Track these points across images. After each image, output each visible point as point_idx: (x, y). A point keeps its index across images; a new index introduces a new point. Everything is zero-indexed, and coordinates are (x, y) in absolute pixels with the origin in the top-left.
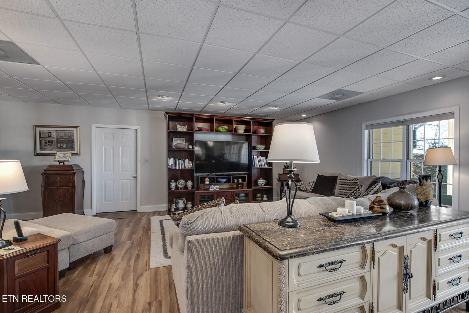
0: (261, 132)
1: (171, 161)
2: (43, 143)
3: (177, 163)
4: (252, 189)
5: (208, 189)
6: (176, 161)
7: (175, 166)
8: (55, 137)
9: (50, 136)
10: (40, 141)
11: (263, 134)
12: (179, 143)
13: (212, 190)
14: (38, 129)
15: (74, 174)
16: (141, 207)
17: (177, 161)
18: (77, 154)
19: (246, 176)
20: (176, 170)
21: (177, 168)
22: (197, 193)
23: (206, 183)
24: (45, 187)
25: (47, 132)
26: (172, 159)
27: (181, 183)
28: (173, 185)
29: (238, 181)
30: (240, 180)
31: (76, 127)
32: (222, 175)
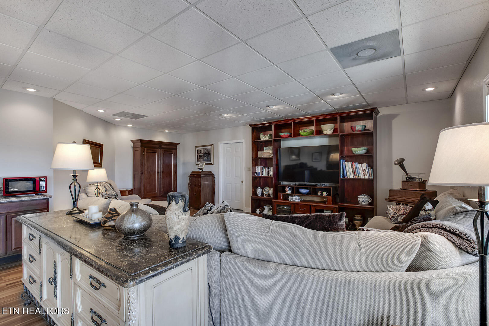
0: (357, 129)
1: (258, 169)
2: (199, 157)
3: (264, 171)
4: (337, 206)
5: (288, 199)
6: (262, 169)
7: (262, 174)
8: (203, 153)
9: (201, 153)
10: (197, 156)
11: (361, 131)
12: (268, 152)
13: (291, 200)
14: (197, 148)
15: (200, 178)
16: (246, 208)
17: (264, 169)
18: (211, 164)
19: (330, 189)
20: (262, 177)
21: (264, 176)
22: (274, 201)
23: (287, 192)
24: (190, 185)
25: (200, 150)
26: (259, 167)
27: (266, 190)
28: (259, 191)
29: (322, 194)
30: (325, 193)
31: (211, 145)
32: (303, 185)
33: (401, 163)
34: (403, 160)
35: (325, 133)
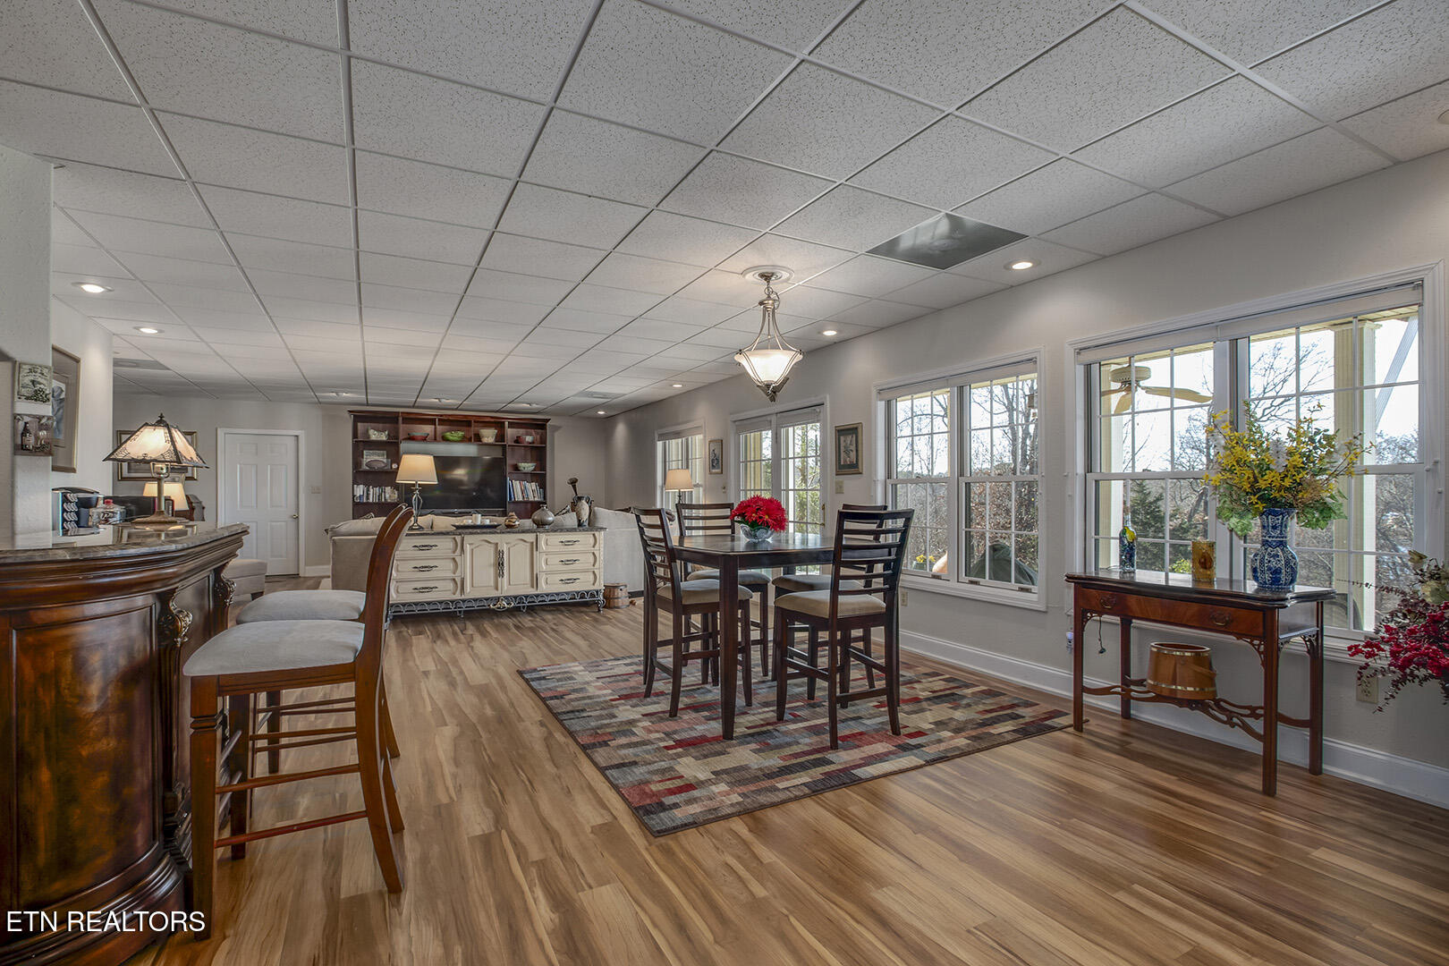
0: (528, 440)
1: (359, 490)
3: (371, 493)
6: (368, 490)
7: (368, 498)
11: (530, 443)
12: (373, 458)
16: (307, 568)
17: (371, 490)
18: (192, 478)
20: (368, 503)
21: (371, 501)
26: (361, 486)
31: (191, 434)
33: (573, 482)
34: (577, 480)
35: (485, 440)
